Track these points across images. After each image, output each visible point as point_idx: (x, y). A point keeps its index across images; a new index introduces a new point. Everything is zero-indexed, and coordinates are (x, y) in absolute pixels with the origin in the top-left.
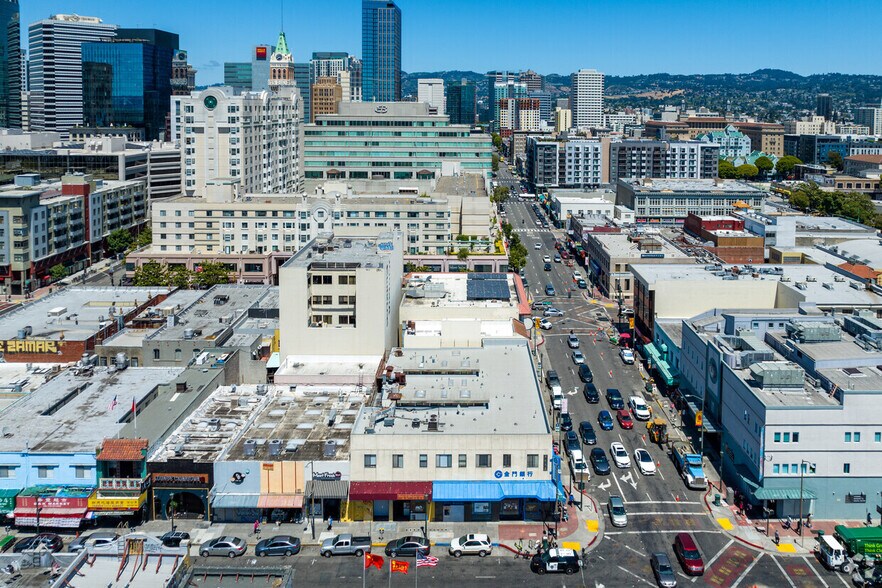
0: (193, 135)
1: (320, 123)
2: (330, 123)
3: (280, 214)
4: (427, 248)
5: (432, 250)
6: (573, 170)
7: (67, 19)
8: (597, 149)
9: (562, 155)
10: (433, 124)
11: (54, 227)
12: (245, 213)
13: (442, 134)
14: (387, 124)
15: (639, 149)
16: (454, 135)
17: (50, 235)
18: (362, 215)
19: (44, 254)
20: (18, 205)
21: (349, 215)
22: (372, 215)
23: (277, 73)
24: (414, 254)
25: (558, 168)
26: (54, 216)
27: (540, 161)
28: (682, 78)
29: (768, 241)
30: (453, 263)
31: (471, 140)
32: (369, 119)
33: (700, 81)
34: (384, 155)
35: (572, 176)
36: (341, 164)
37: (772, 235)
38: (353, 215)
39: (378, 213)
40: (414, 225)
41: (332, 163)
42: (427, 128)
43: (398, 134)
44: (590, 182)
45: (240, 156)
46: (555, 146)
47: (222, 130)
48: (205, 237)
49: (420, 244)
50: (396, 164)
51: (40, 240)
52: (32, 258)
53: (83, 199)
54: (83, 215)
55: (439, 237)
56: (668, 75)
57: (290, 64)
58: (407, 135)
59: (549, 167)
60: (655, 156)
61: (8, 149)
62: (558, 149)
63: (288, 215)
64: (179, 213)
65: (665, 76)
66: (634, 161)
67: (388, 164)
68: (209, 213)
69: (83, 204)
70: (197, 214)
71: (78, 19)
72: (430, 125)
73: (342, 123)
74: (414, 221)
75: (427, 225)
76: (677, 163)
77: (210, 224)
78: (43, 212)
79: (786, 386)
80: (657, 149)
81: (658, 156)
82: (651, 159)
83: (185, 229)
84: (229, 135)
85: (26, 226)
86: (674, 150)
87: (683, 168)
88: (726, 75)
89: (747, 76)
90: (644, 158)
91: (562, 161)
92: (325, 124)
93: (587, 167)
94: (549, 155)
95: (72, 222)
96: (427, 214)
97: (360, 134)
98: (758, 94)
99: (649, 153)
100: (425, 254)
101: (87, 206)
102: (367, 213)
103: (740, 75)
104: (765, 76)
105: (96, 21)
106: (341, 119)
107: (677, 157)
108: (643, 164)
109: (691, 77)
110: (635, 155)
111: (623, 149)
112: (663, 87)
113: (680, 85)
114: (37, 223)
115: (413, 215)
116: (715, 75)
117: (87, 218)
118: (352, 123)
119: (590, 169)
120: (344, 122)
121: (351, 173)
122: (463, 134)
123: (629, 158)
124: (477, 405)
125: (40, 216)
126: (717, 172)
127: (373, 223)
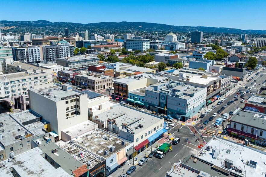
6: (31, 57)
8: (39, 50)
9: (27, 52)
15: (52, 49)
18: (16, 82)
21: (11, 83)
22: (21, 81)
25: (26, 57)
27: (19, 55)
28: (12, 22)
29: (115, 70)
33: (19, 23)
35: (31, 59)
37: (115, 68)
38: (13, 83)
39: (22, 80)
40: (36, 82)
44: (38, 60)
46: (24, 49)
56: (7, 21)
59: (23, 57)
60: (57, 50)
62: (25, 50)
65: (6, 22)
66: (51, 52)
74: (36, 80)
75: (41, 81)
76: (63, 52)
80: (57, 48)
81: (58, 50)
82: (56, 51)
86: (62, 48)
87: (65, 53)
88: (28, 21)
89: (35, 22)
90: (54, 51)
91: (27, 55)
93: (36, 56)
94: (22, 53)
96: (41, 77)
98: (41, 28)
99: (55, 49)
102: (18, 81)
103: (33, 22)
104: (41, 22)
107: (63, 50)
108: (54, 53)
109: (16, 22)
110: (51, 50)
111: (47, 49)
112: (6, 25)
113: (12, 25)
115: (35, 78)
116: (24, 22)
119: (37, 56)
123: (49, 52)
124: (140, 119)
126: (74, 53)
127: (21, 84)
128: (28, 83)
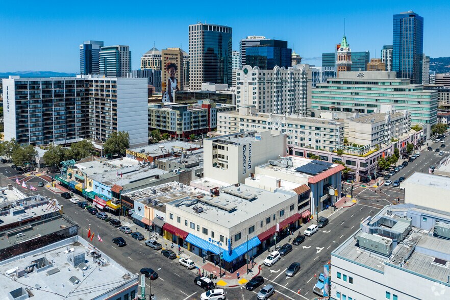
0: (240, 85)
1: (328, 82)
2: (333, 82)
3: (261, 122)
4: (324, 147)
5: (327, 149)
7: (251, 38)
10: (391, 83)
11: (193, 120)
12: (248, 120)
13: (396, 90)
14: (363, 83)
16: (403, 90)
17: (191, 123)
18: (294, 126)
19: (188, 129)
20: (178, 110)
21: (289, 126)
22: (299, 127)
23: (341, 57)
24: (317, 149)
26: (193, 115)
30: (334, 157)
31: (415, 94)
32: (354, 80)
34: (362, 100)
36: (339, 104)
38: (290, 126)
39: (301, 126)
40: (318, 134)
41: (334, 103)
42: (387, 85)
43: (370, 89)
45: (256, 95)
47: (250, 84)
48: (234, 129)
49: (321, 144)
50: (368, 105)
51: (187, 124)
52: (183, 130)
53: (207, 110)
54: (207, 116)
55: (331, 142)
57: (347, 53)
58: (375, 89)
61: (208, 90)
63: (264, 123)
64: (226, 118)
67: (363, 105)
68: (235, 119)
69: (207, 112)
70: (231, 119)
71: (255, 37)
72: (389, 84)
73: (339, 82)
74: (318, 132)
75: (325, 135)
77: (235, 124)
78: (188, 114)
79: (375, 252)
83: (227, 125)
84: (252, 86)
85: (181, 118)
92: (331, 83)
95: (201, 119)
96: (325, 129)
97: (349, 88)
100: (324, 150)
101: (209, 113)
102: (297, 125)
105: (263, 38)
106: (339, 80)
114: (185, 117)
115: (318, 129)
117: (209, 118)
118: (344, 83)
120: (340, 82)
121: (344, 109)
122: (410, 90)
124: (225, 210)
125: (187, 115)
127: (299, 130)
128: (307, 132)
